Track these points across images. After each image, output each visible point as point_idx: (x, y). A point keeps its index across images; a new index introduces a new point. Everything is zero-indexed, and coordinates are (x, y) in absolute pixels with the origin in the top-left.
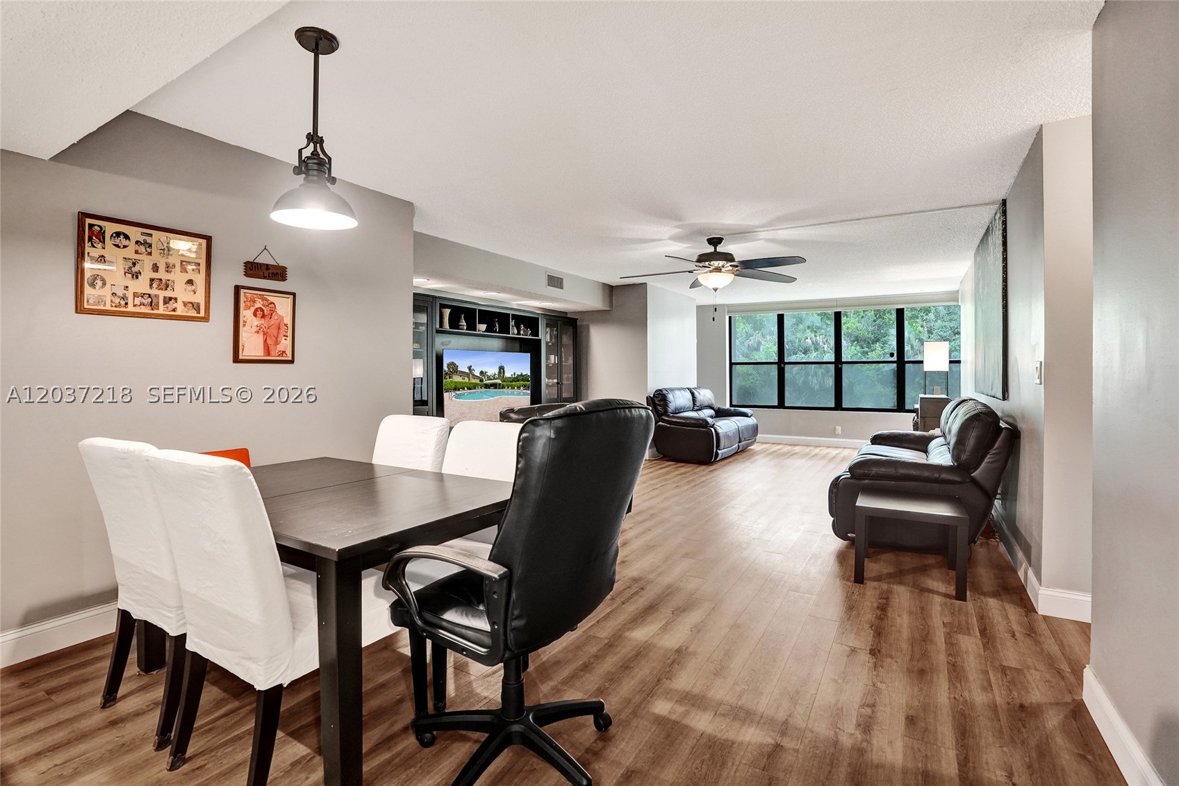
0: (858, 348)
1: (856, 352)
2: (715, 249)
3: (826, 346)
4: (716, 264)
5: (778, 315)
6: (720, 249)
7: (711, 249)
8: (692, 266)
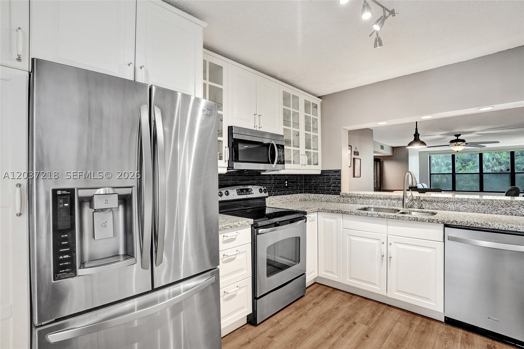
0: (460, 164)
1: (458, 166)
2: (458, 138)
3: (442, 164)
4: (459, 143)
5: (452, 155)
6: (459, 138)
7: (456, 138)
8: (449, 144)
